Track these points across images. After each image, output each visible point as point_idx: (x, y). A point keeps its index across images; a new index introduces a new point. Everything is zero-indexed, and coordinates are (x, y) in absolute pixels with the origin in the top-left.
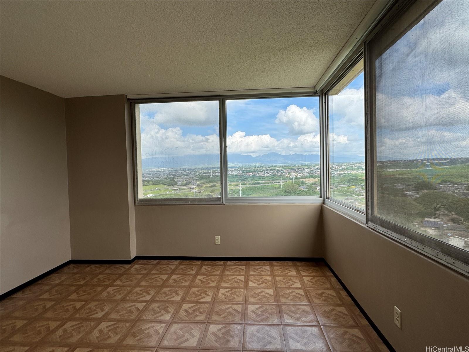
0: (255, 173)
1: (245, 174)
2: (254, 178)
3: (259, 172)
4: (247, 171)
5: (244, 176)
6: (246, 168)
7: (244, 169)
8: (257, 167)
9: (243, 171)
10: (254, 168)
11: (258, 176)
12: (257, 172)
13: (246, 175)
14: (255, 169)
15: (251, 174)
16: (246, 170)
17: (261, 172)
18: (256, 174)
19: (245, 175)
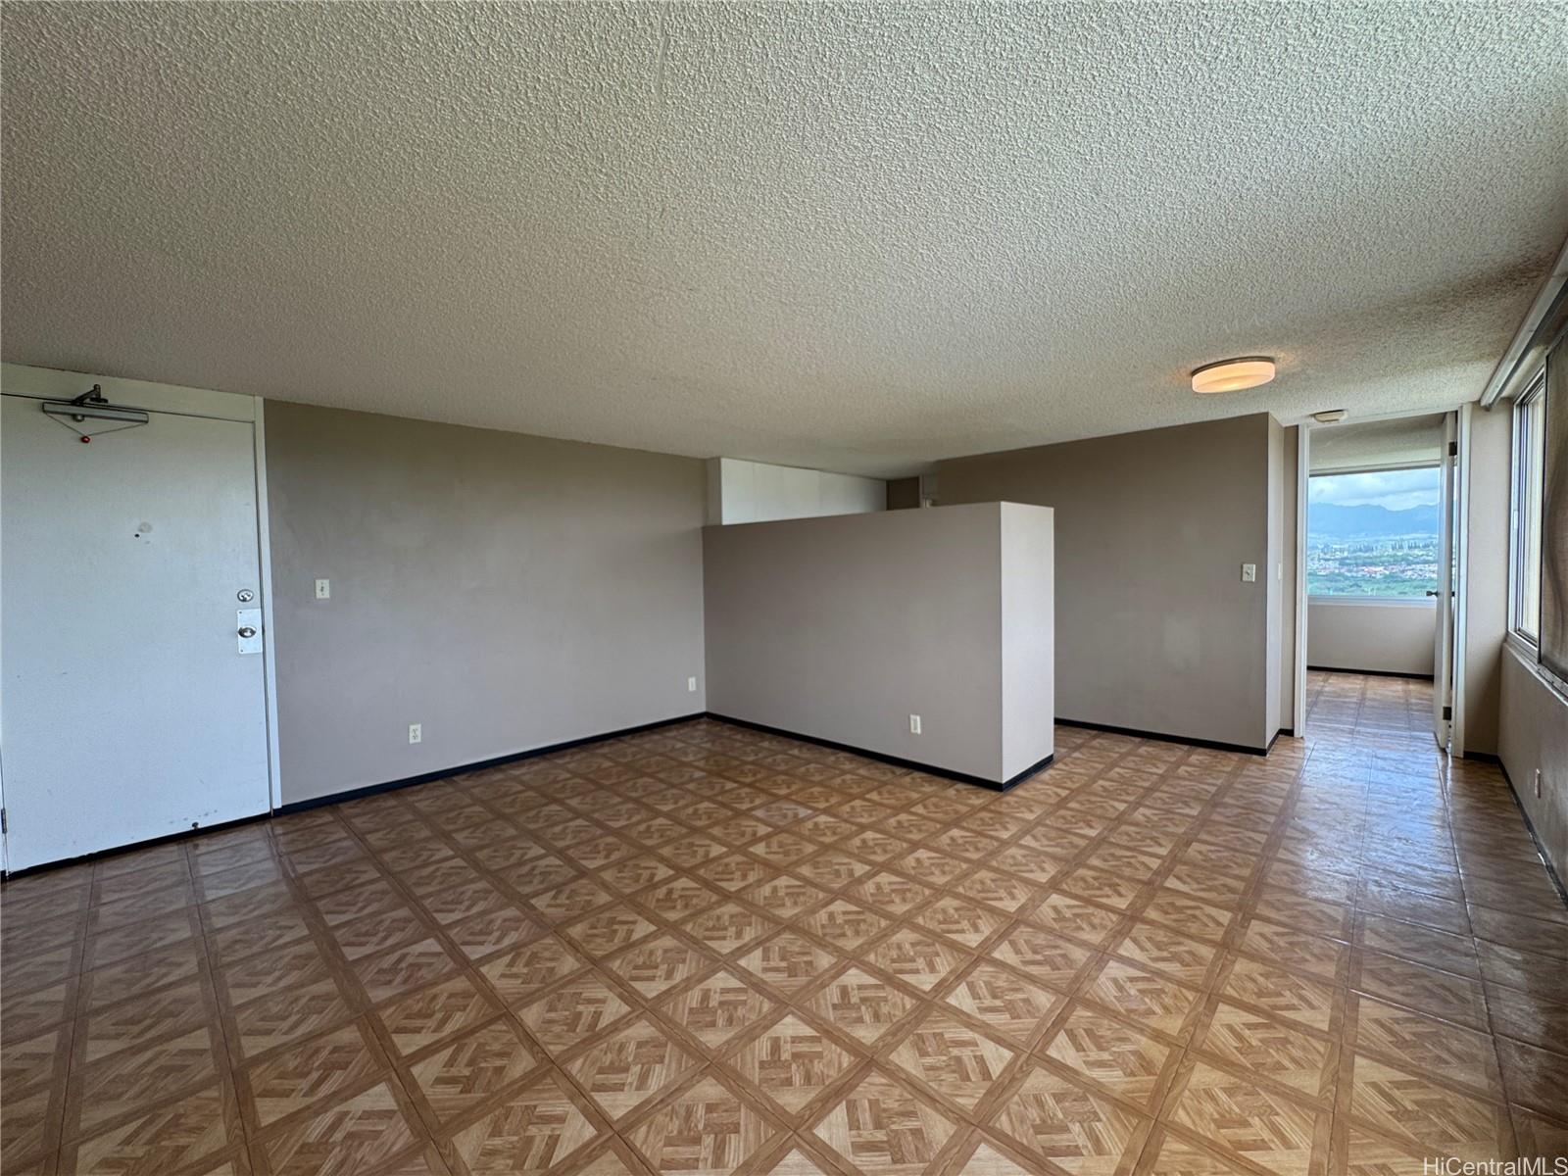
0: (1396, 569)
1: (1350, 571)
2: (1392, 585)
3: (1418, 563)
4: (1359, 561)
5: (1347, 578)
6: (1355, 551)
7: (1346, 554)
8: (1410, 548)
9: (1342, 562)
10: (1393, 549)
11: (1410, 580)
12: (1409, 565)
13: (1355, 574)
14: (1400, 554)
15: (1376, 572)
16: (1356, 558)
17: (1426, 562)
18: (1403, 571)
19: (1349, 574)
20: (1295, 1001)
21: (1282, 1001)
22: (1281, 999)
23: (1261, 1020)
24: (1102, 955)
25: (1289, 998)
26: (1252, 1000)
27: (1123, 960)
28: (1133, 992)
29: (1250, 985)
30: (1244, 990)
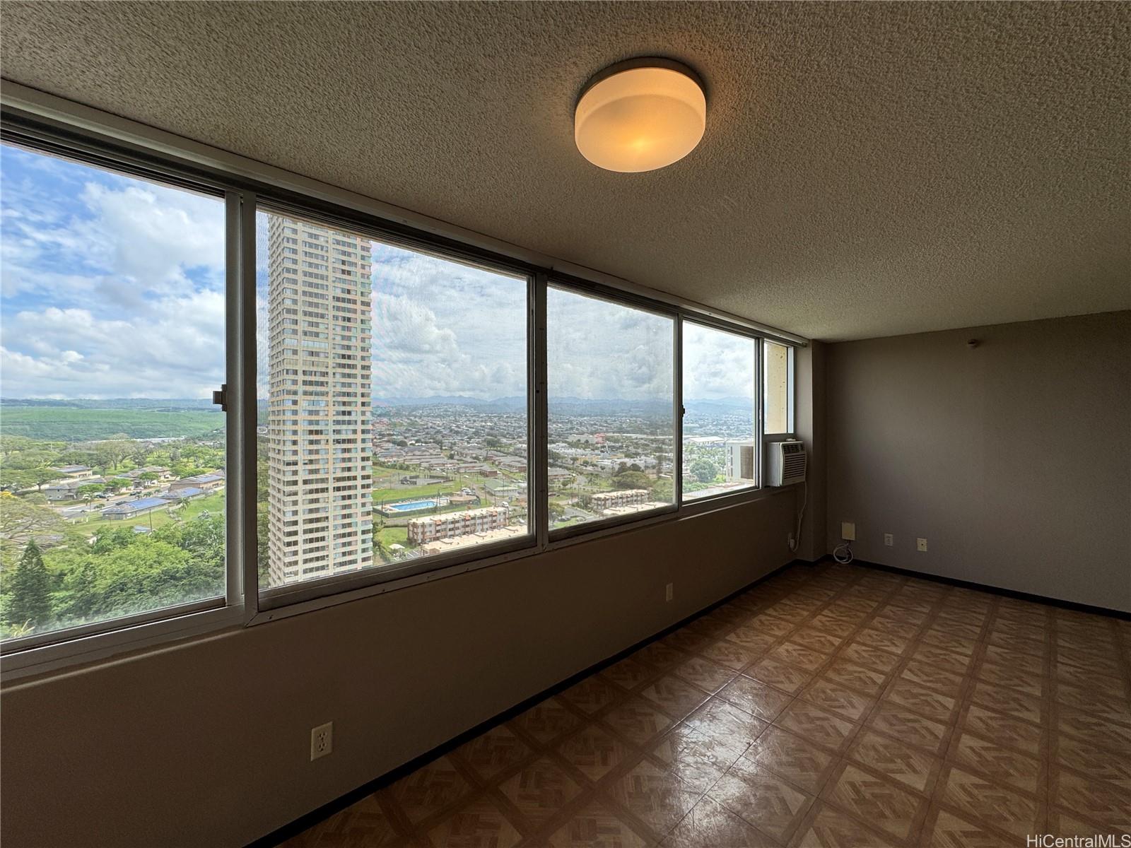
24: (864, 725)
27: (850, 720)
28: (842, 700)
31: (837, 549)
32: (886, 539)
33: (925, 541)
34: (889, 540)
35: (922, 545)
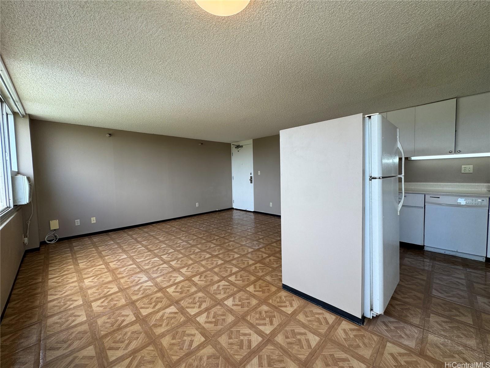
20: (103, 304)
21: (106, 301)
22: (107, 302)
23: (107, 294)
25: (105, 304)
26: (113, 296)
29: (116, 299)
30: (117, 297)
31: (46, 237)
32: (76, 223)
33: (94, 218)
34: (78, 222)
35: (93, 220)
